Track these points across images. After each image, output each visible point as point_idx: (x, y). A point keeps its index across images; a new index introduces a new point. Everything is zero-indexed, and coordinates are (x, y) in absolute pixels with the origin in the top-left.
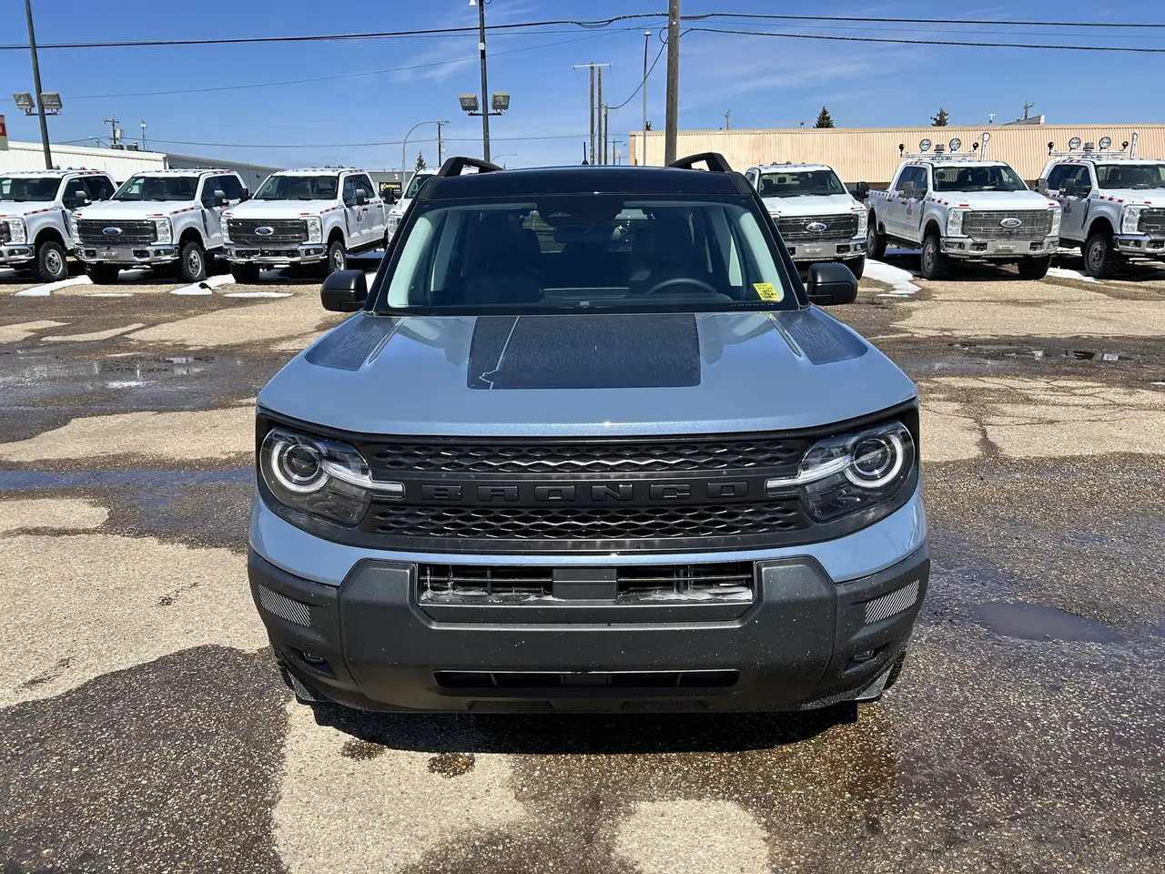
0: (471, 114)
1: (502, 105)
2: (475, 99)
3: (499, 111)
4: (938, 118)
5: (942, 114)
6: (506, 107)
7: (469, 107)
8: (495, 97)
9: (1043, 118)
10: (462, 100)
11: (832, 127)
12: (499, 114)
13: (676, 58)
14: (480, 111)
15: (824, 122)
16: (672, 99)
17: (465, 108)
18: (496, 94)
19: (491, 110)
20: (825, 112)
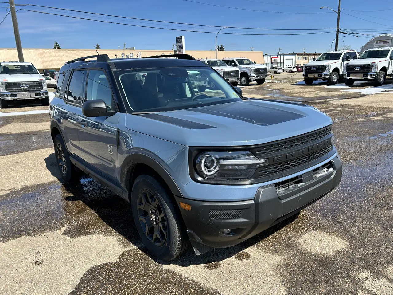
4: (97, 47)
5: (98, 46)
9: (134, 48)
11: (60, 48)
13: (16, 20)
15: (57, 46)
16: (17, 36)
20: (56, 43)
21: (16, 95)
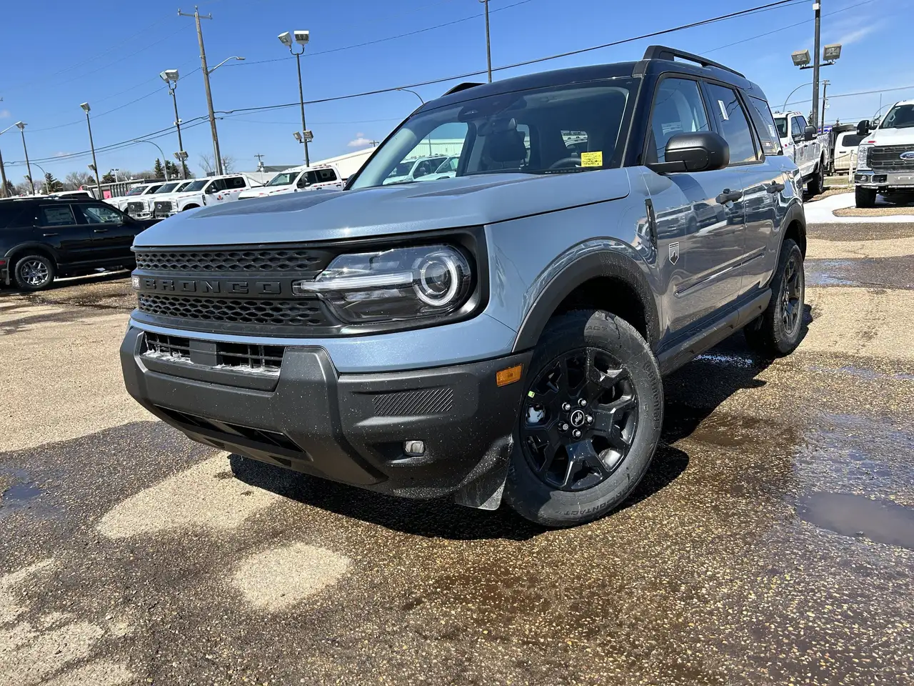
0: (803, 68)
1: (833, 56)
2: (807, 54)
3: (830, 61)
6: (837, 57)
7: (801, 62)
8: (826, 49)
10: (794, 57)
12: (830, 64)
14: (812, 63)
17: (797, 64)
18: (827, 46)
19: (822, 62)
21: (884, 178)
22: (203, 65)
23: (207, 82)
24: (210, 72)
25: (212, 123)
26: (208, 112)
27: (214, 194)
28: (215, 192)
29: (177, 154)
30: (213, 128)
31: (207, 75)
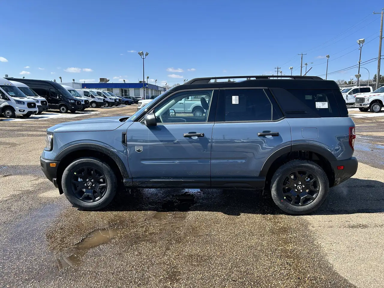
22: (380, 35)
23: (380, 42)
24: (383, 38)
25: (378, 61)
26: (378, 56)
27: (353, 95)
28: (353, 94)
29: (356, 75)
30: (378, 63)
31: (381, 39)
